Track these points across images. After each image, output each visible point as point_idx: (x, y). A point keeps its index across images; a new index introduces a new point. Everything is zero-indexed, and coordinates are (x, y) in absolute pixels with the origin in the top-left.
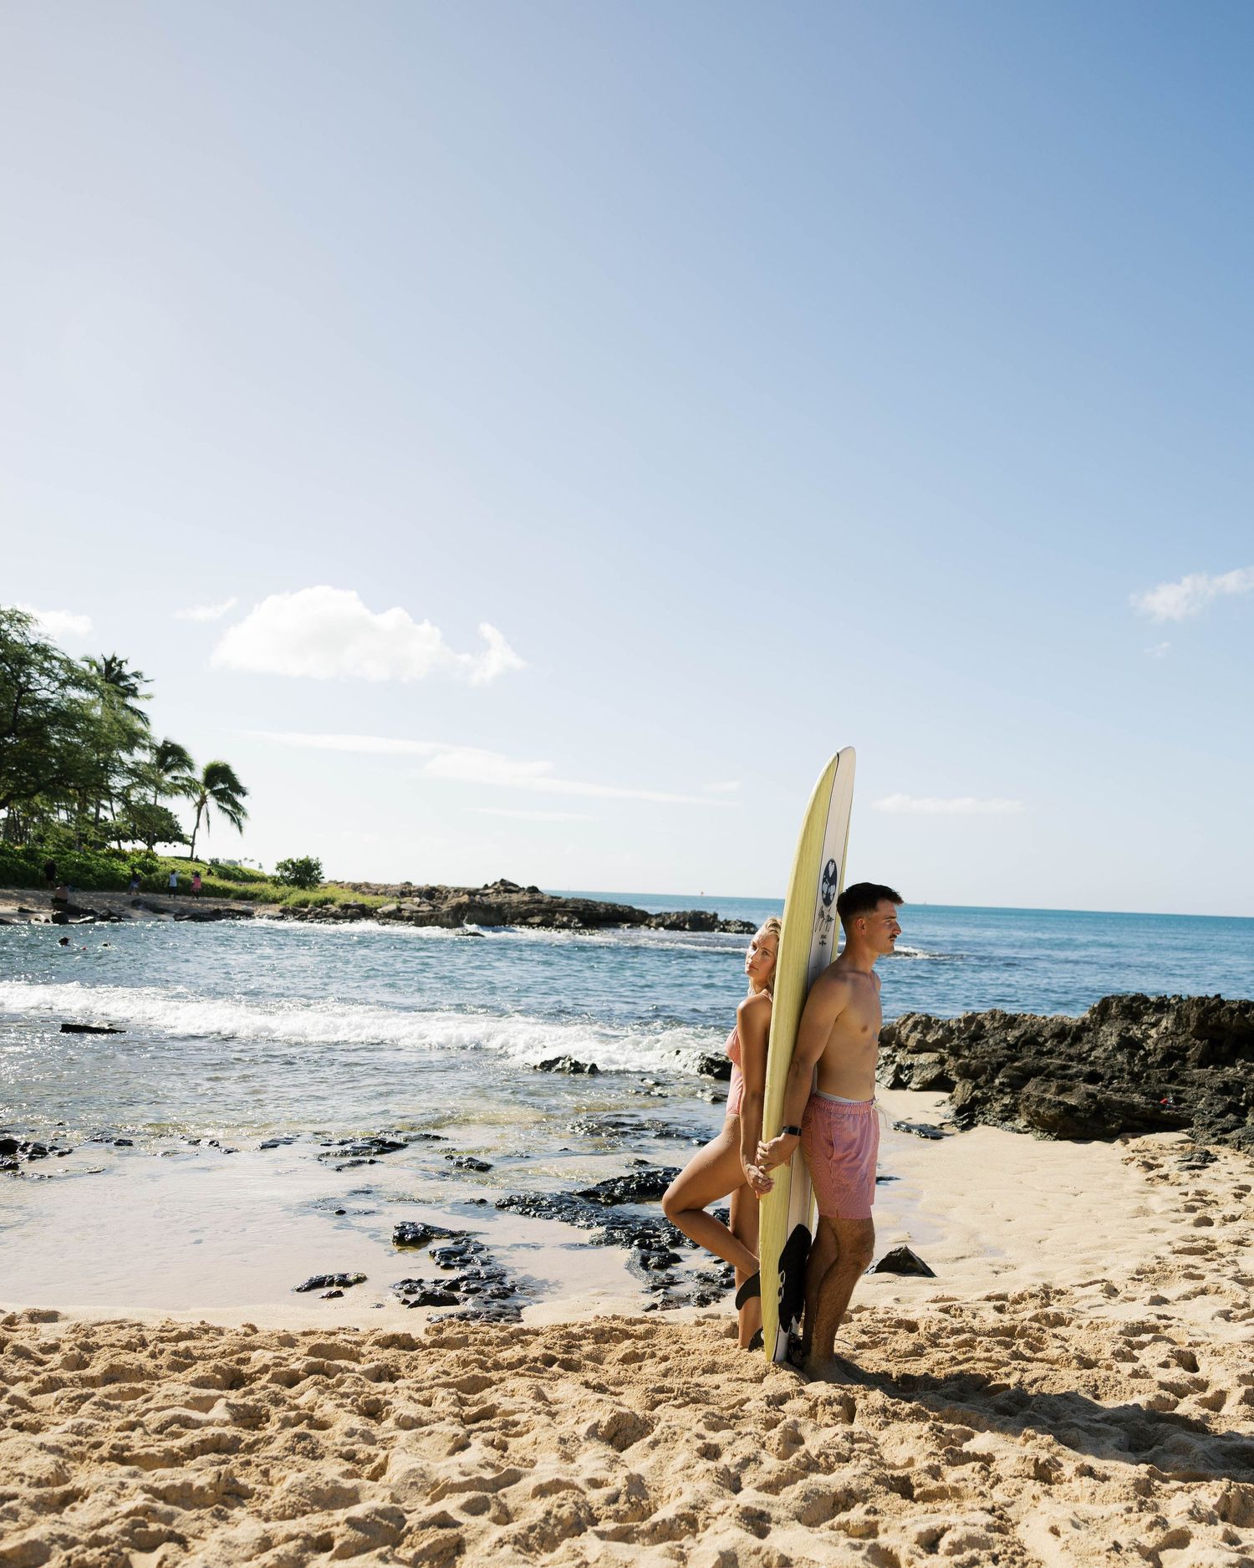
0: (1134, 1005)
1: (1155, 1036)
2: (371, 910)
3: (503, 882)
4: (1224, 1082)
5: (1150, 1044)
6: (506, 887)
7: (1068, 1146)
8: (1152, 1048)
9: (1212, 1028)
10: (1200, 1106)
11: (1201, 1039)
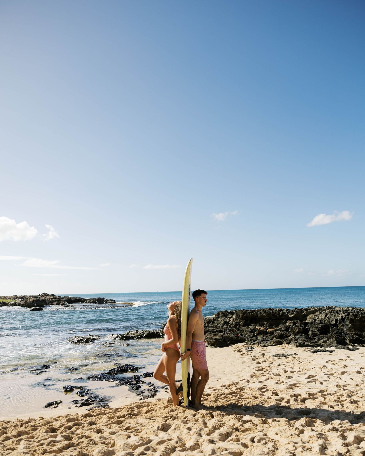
0: (225, 313)
1: (232, 320)
2: (7, 303)
3: (44, 293)
4: (250, 330)
5: (231, 322)
6: (45, 295)
7: (218, 349)
9: (245, 317)
10: (247, 336)
11: (243, 320)
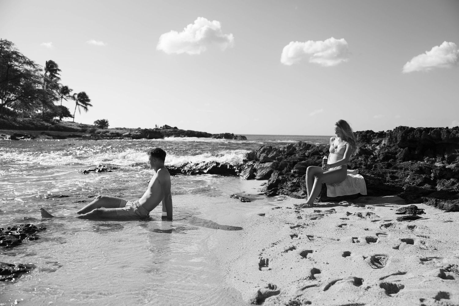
0: (368, 135)
1: (379, 149)
4: (419, 167)
8: (377, 154)
9: (409, 142)
